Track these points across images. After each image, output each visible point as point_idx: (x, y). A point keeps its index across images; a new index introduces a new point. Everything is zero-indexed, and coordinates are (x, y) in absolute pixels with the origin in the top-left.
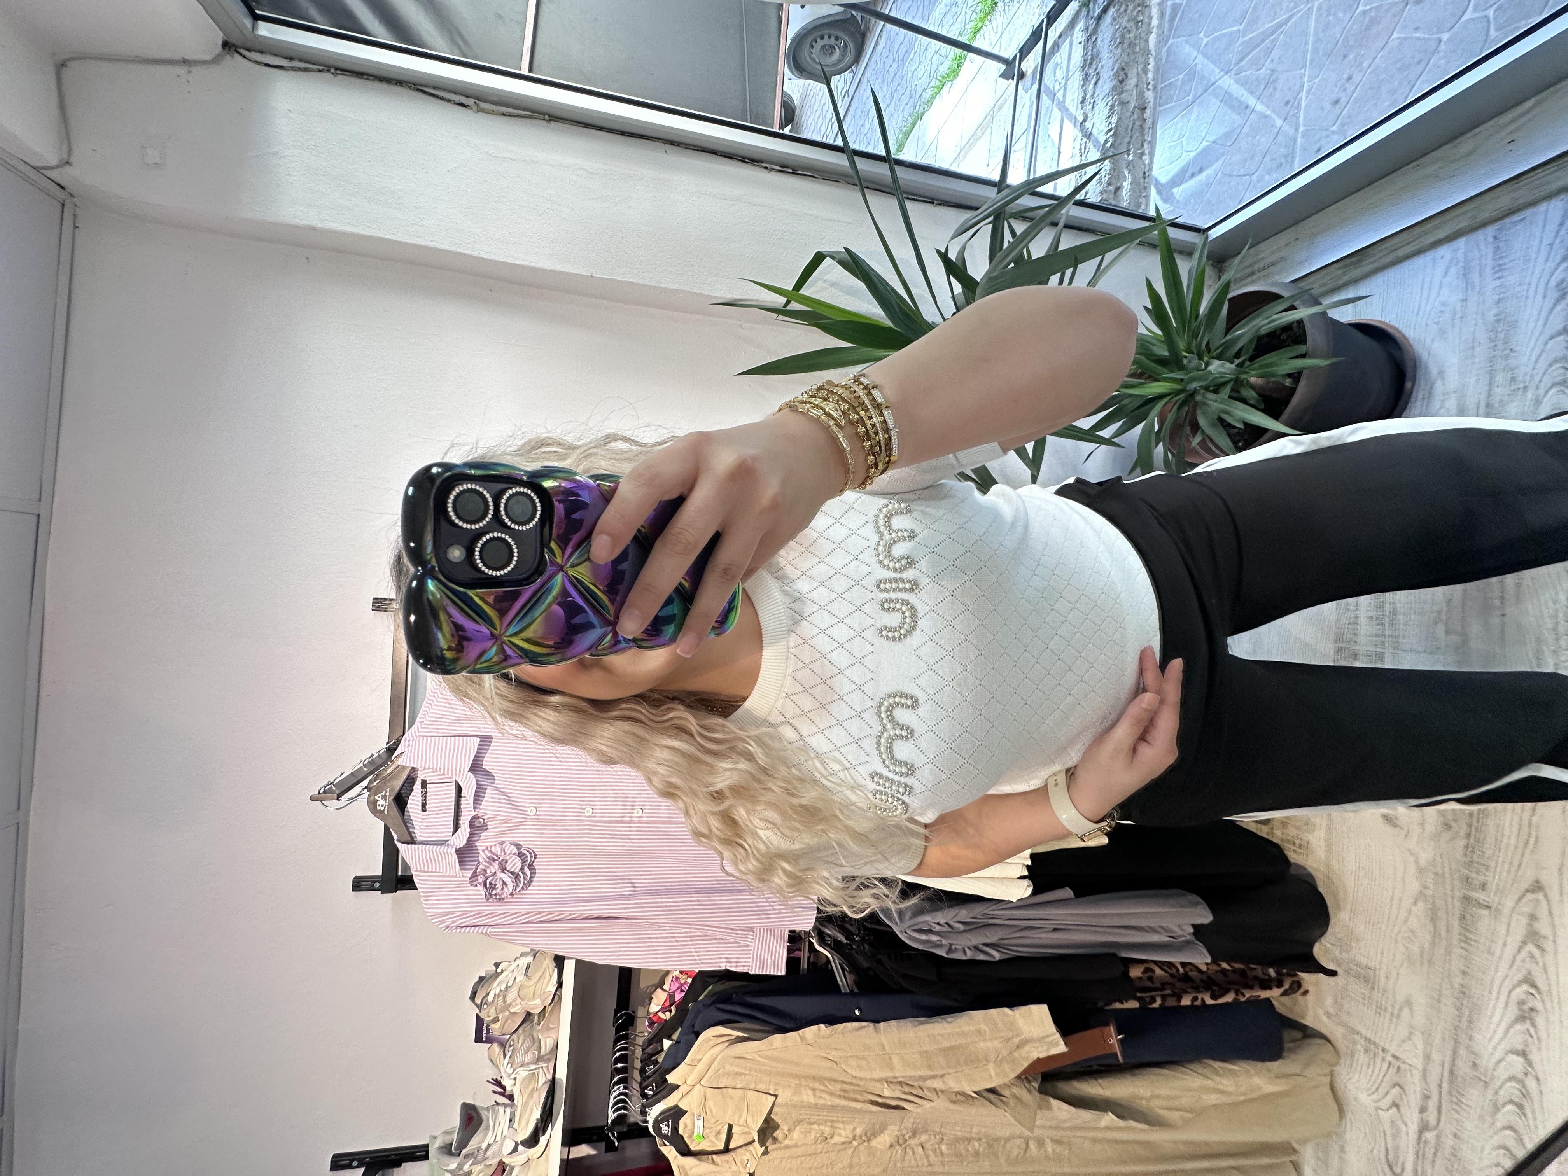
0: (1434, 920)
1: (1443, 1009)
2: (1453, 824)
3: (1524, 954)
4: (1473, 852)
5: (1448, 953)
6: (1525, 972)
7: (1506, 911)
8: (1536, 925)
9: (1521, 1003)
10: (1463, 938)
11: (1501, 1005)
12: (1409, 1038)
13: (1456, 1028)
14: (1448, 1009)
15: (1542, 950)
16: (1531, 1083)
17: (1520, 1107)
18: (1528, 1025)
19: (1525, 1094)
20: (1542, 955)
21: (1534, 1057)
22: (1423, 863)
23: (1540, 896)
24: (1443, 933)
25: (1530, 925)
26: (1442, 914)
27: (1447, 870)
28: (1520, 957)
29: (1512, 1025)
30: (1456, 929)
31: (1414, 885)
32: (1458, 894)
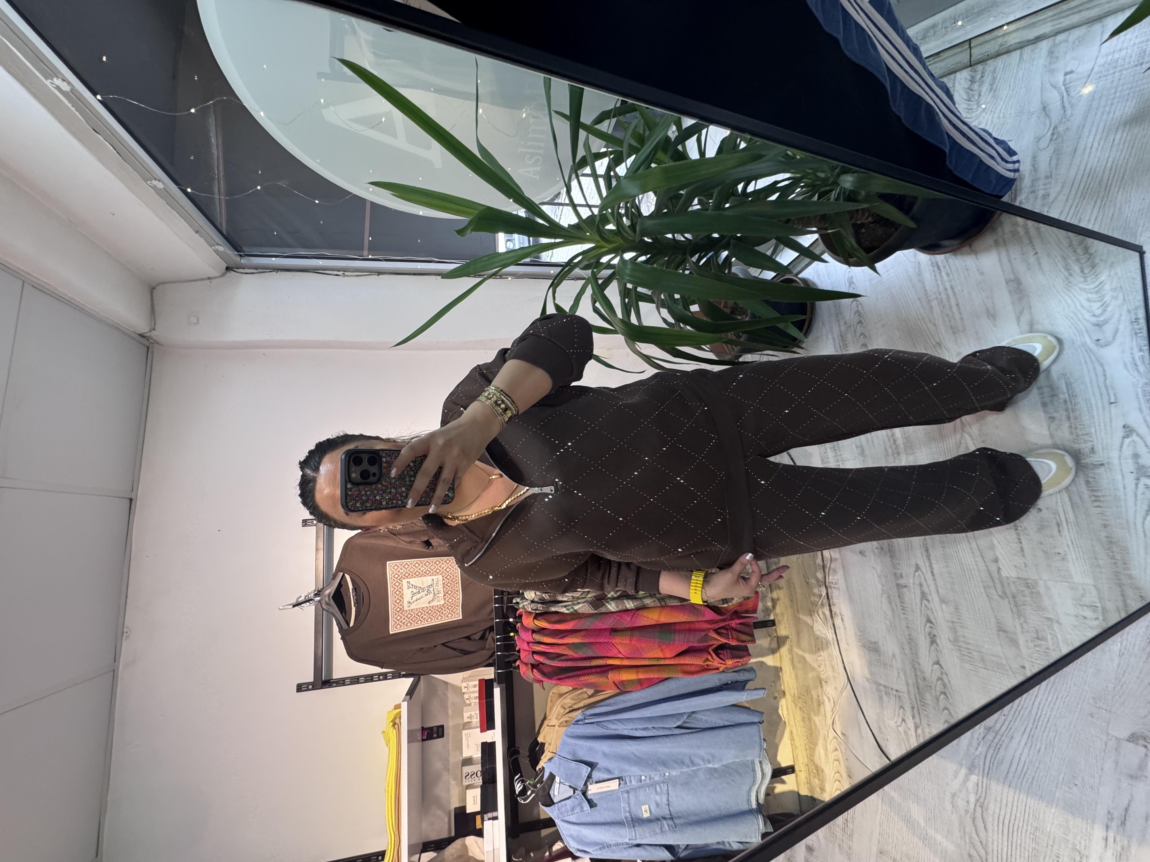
0: (890, 602)
1: (906, 651)
2: (884, 547)
3: (923, 606)
4: (893, 560)
5: (900, 619)
6: (926, 616)
7: (912, 586)
8: (923, 589)
9: (930, 634)
10: (902, 608)
11: (924, 638)
12: (899, 676)
13: (913, 660)
14: (907, 651)
15: (928, 601)
16: (944, 677)
17: (945, 694)
18: (935, 645)
19: (945, 686)
20: (929, 604)
21: (941, 663)
22: (879, 571)
23: (920, 573)
24: (895, 608)
25: (921, 589)
26: (892, 598)
27: (888, 573)
28: (922, 609)
29: (930, 648)
30: (899, 604)
31: (879, 587)
32: (895, 584)
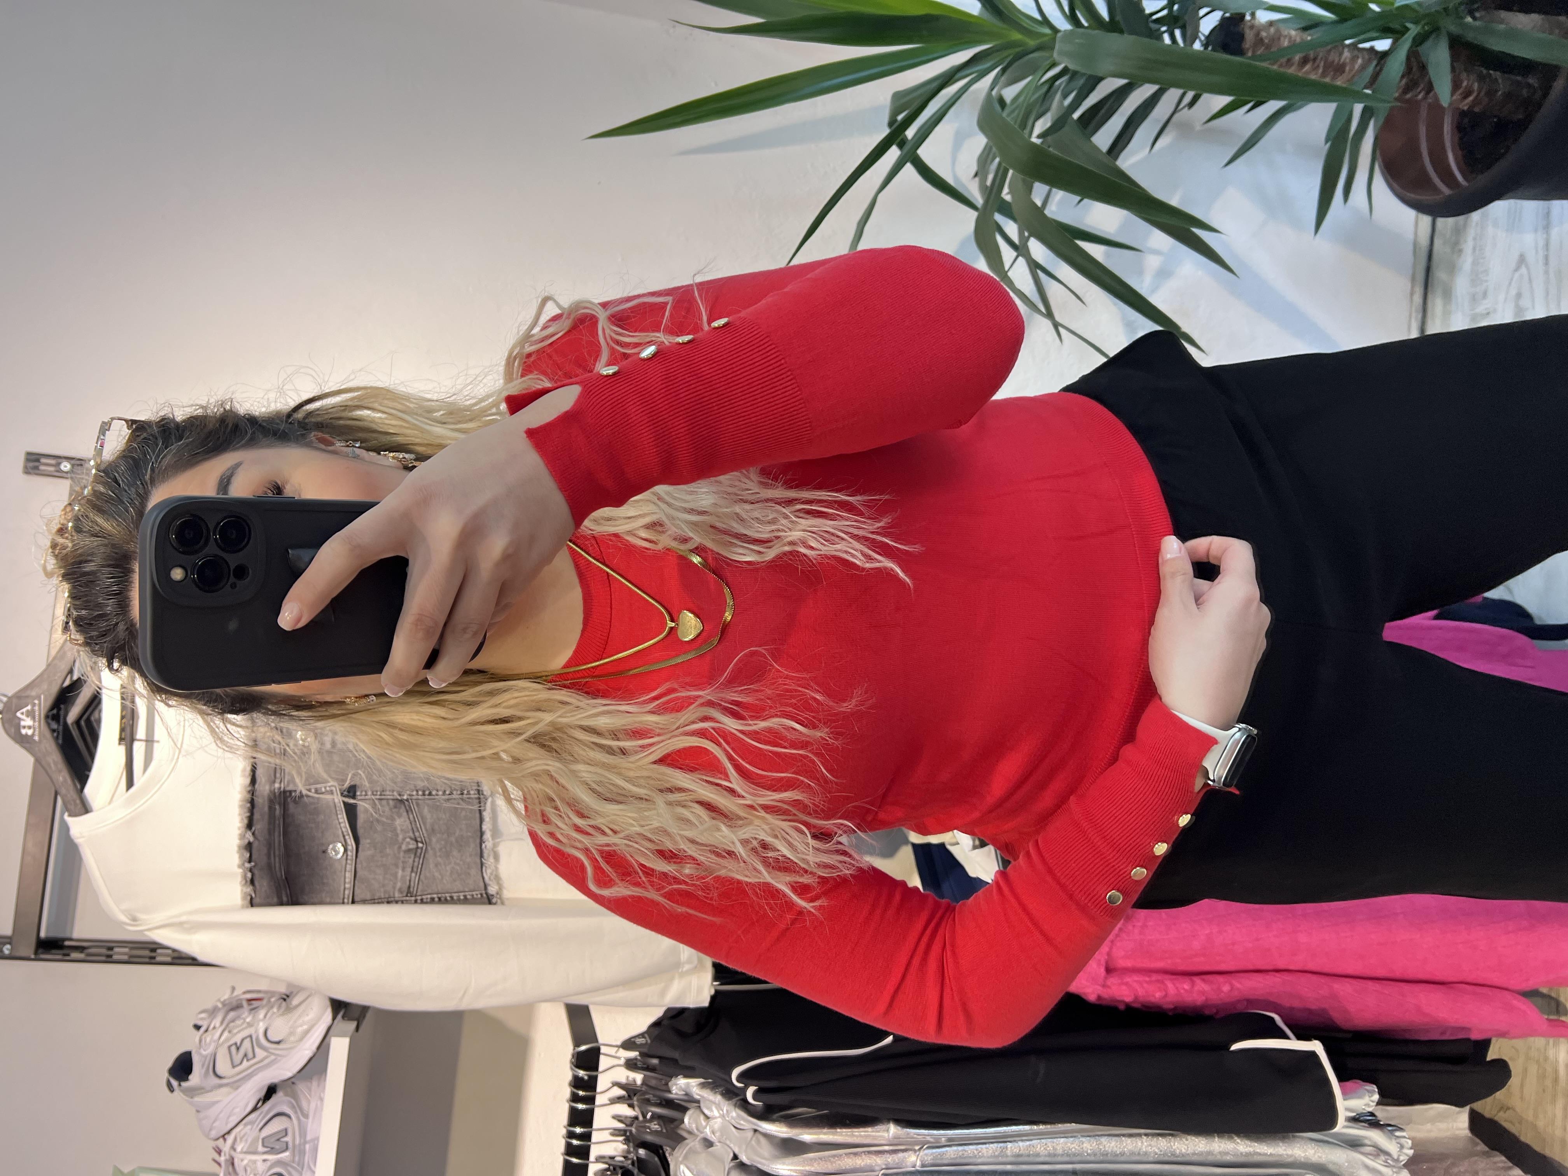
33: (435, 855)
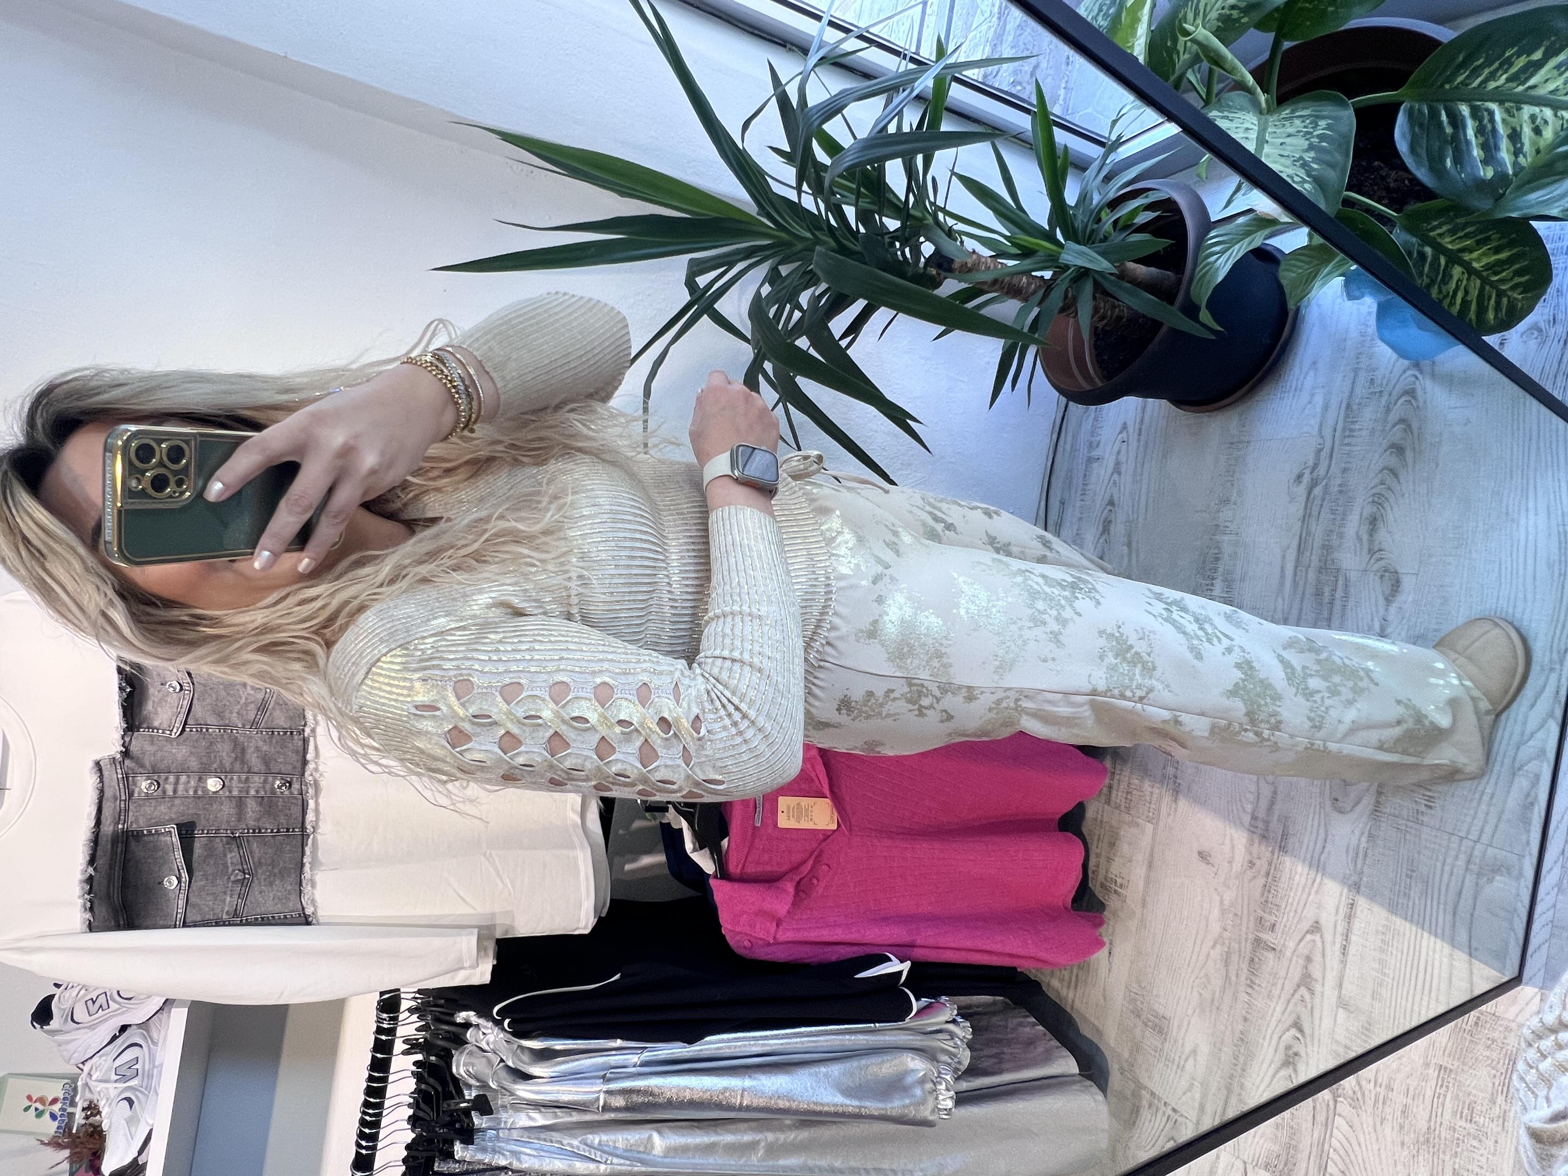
0: (1227, 963)
1: (1223, 1057)
2: (1258, 862)
3: (1297, 997)
4: (1269, 891)
5: (1235, 999)
6: (1293, 1017)
7: (1288, 954)
8: (1310, 967)
9: (1288, 1047)
10: (1249, 982)
11: (1271, 1050)
12: (1189, 1089)
13: (1231, 1076)
14: (1227, 1058)
15: (1312, 992)
18: (1290, 1070)
20: (1312, 998)
22: (1226, 903)
23: (1317, 937)
24: (1234, 978)
25: (1306, 968)
26: (1235, 958)
27: (1245, 912)
28: (1293, 1001)
29: (1277, 1072)
30: (1245, 973)
31: (1216, 928)
32: (1251, 936)
33: (260, 883)
